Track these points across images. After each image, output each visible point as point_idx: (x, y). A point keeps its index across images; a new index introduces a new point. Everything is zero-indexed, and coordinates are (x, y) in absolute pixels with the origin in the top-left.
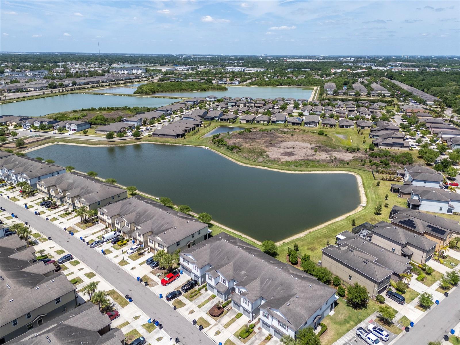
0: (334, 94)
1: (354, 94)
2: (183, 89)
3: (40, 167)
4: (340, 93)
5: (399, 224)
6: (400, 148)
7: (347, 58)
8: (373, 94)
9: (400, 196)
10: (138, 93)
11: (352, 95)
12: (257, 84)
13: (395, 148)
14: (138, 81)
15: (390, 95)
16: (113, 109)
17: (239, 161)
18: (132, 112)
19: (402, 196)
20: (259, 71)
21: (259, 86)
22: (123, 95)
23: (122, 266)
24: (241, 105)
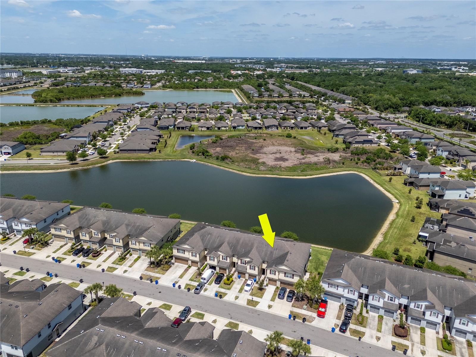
0: (259, 96)
1: (277, 95)
2: (94, 95)
3: (39, 207)
4: (265, 95)
5: (459, 214)
6: (370, 145)
7: (234, 60)
8: (294, 95)
9: (418, 188)
10: (41, 102)
11: (276, 97)
12: (171, 87)
13: (367, 145)
14: (24, 87)
15: (309, 96)
16: (28, 123)
17: (242, 172)
18: (58, 125)
19: (419, 189)
20: (159, 73)
21: (175, 89)
22: (21, 104)
23: (255, 307)
24: (182, 111)
